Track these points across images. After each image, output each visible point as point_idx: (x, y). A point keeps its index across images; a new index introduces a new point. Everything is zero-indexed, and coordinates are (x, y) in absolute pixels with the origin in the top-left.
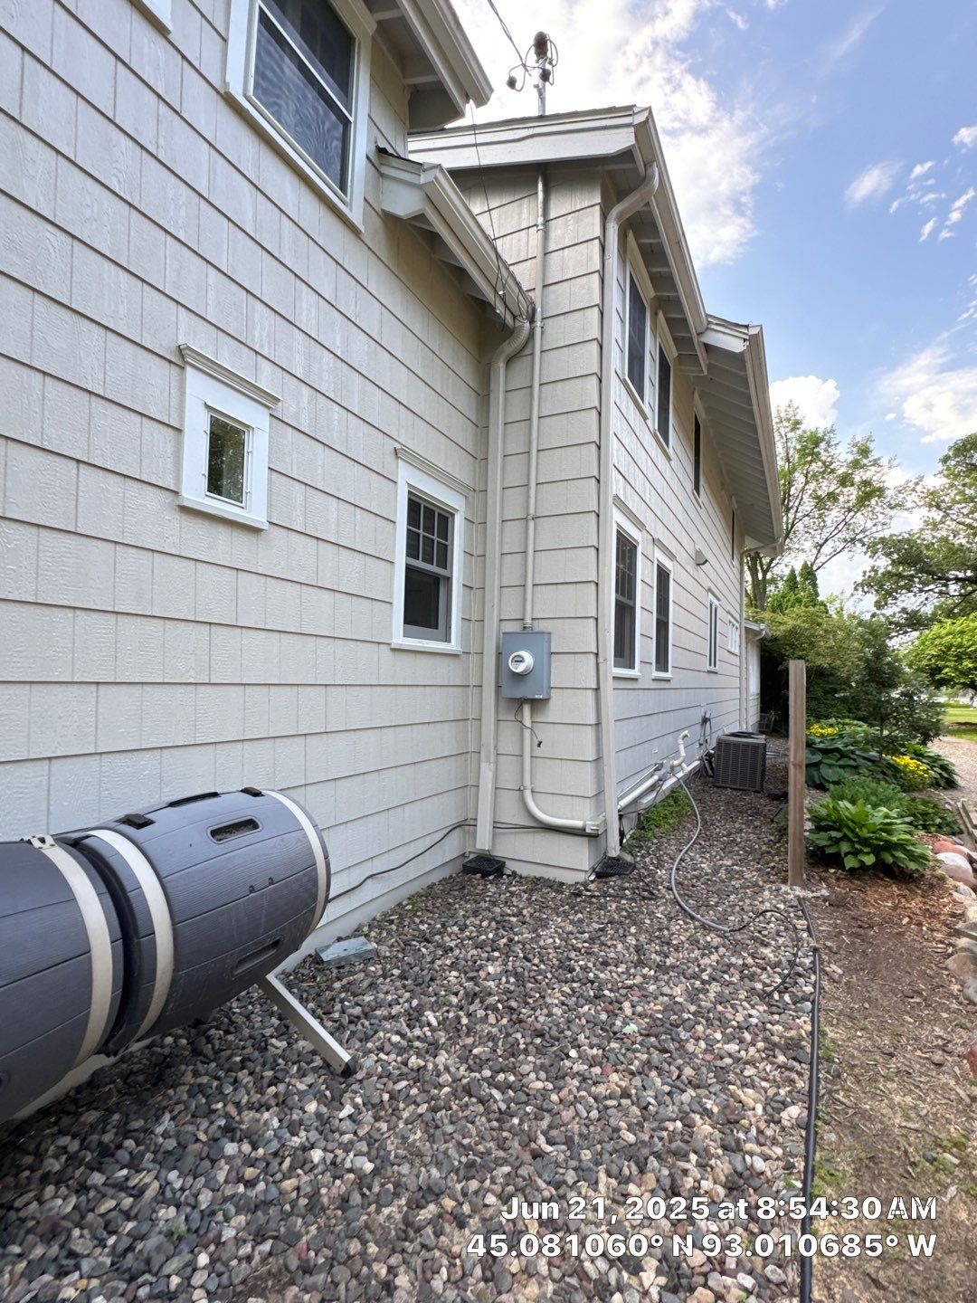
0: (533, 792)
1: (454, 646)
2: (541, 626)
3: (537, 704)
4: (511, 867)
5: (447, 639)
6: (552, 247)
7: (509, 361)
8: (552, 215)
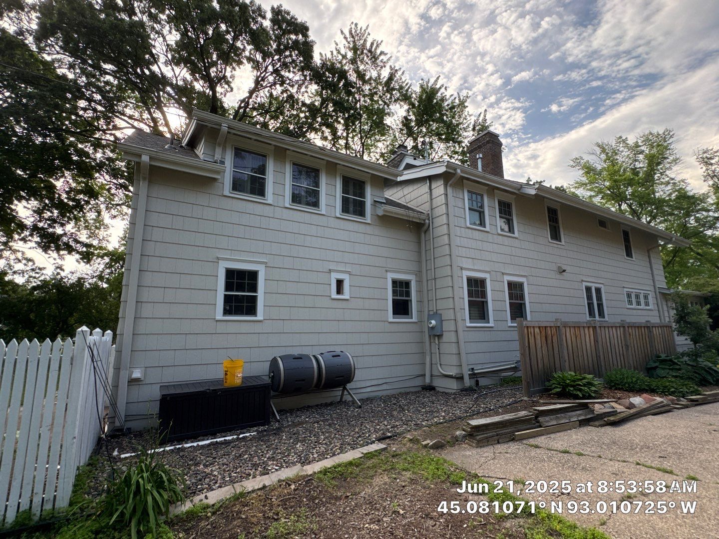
0: (440, 365)
1: (414, 320)
2: (439, 312)
3: (440, 336)
4: (438, 389)
5: (412, 318)
6: (433, 197)
7: (425, 232)
8: (433, 188)
